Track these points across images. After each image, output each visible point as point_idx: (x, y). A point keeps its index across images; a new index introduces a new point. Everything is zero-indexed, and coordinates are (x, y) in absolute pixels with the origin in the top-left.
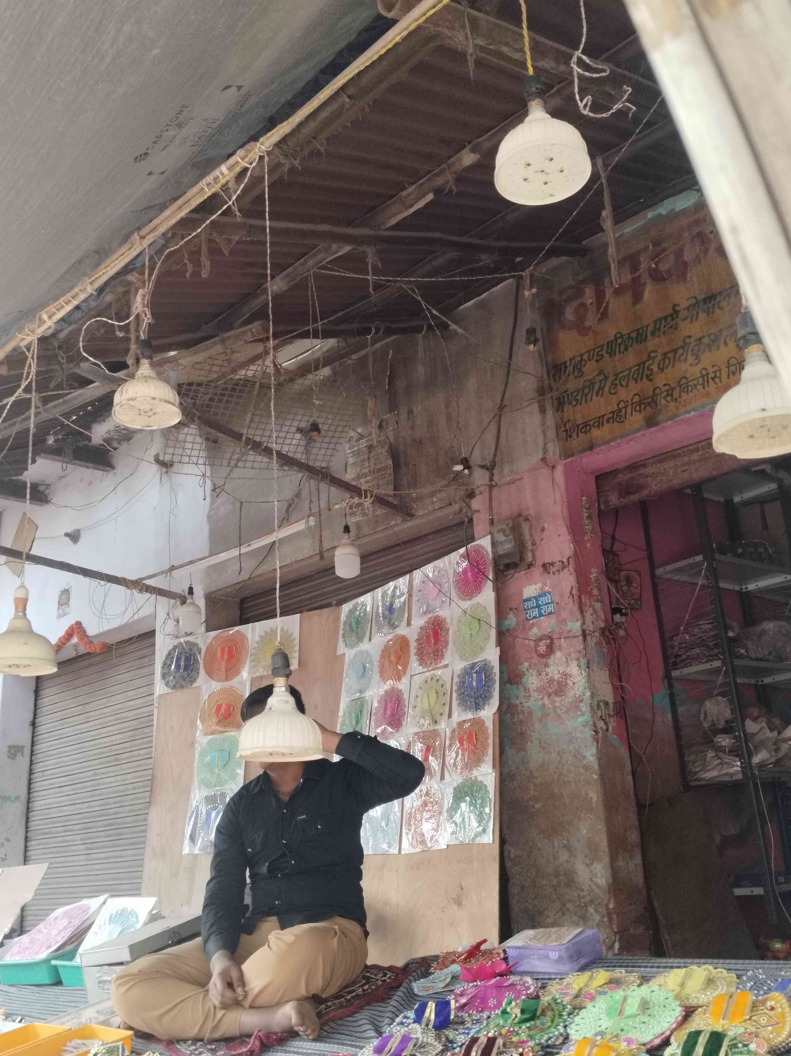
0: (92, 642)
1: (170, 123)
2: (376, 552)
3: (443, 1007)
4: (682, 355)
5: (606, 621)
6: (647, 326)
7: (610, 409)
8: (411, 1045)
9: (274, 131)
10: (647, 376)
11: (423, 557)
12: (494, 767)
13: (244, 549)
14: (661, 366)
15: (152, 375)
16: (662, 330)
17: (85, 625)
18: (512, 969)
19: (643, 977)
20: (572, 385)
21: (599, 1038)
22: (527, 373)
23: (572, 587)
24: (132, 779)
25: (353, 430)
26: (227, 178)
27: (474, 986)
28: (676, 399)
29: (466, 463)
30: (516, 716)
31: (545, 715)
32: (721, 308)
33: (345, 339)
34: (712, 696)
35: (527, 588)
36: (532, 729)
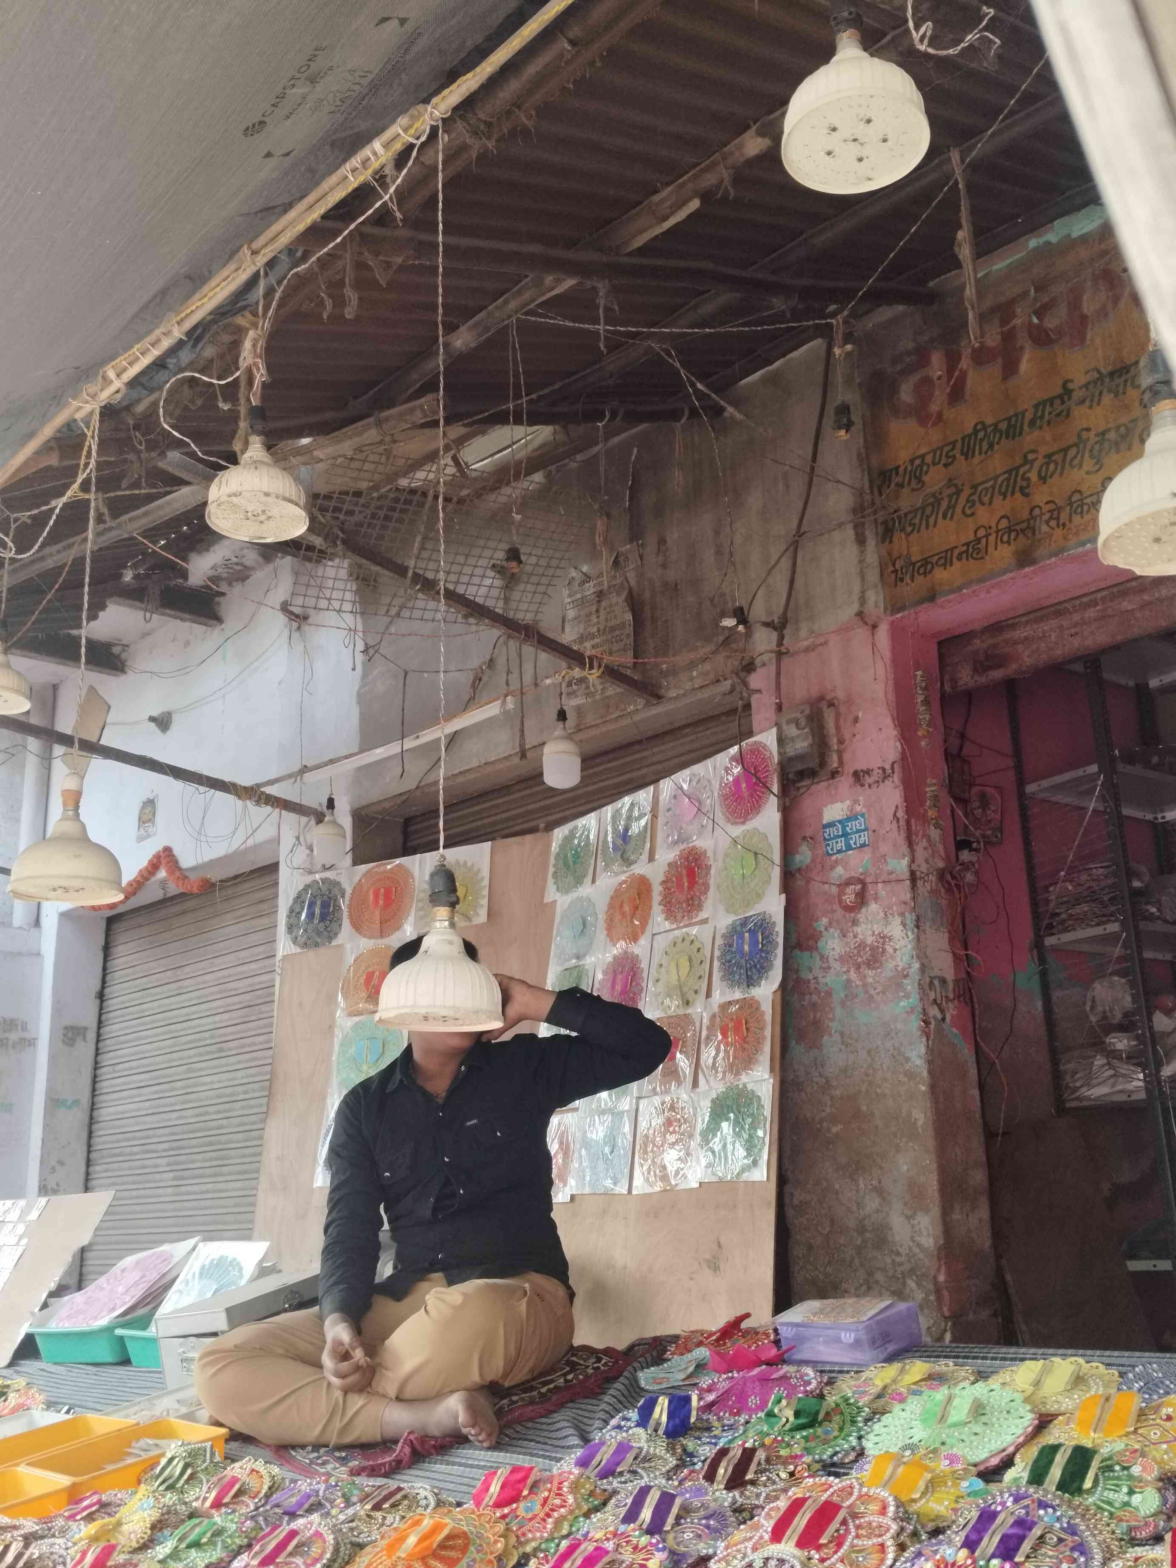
0: (186, 877)
1: (298, 75)
2: (606, 753)
3: (679, 1404)
4: (1075, 457)
5: (947, 859)
6: (1024, 413)
7: (964, 540)
8: (630, 1457)
9: (453, 87)
10: (1022, 489)
11: (676, 761)
12: (772, 1070)
13: (410, 743)
14: (1043, 474)
15: (265, 460)
16: (1047, 417)
17: (176, 852)
18: (786, 1356)
19: (979, 1372)
20: (907, 501)
21: (908, 1453)
22: (838, 482)
23: (897, 807)
24: (242, 1078)
25: (576, 568)
26: (382, 160)
27: (728, 1378)
28: (1064, 525)
29: (741, 615)
30: (807, 997)
31: (851, 996)
32: (1136, 386)
33: (564, 427)
34: (1104, 976)
35: (829, 807)
36: (831, 1016)
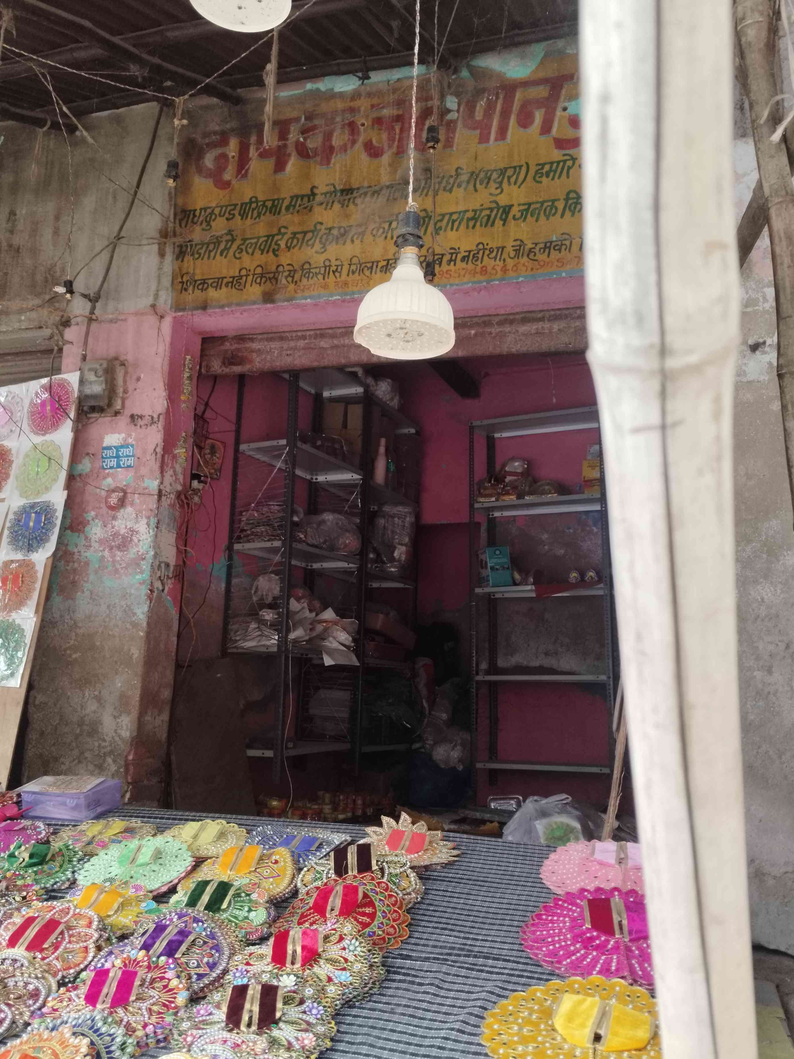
4: (311, 239)
5: (184, 485)
6: (283, 199)
7: (231, 274)
10: (274, 251)
12: (37, 612)
14: (289, 245)
16: (297, 208)
18: (24, 813)
19: (158, 828)
20: (198, 236)
21: (108, 884)
22: (154, 209)
23: (157, 445)
28: (296, 282)
29: (69, 287)
30: (71, 564)
31: (103, 567)
32: (356, 205)
34: (266, 573)
35: (109, 435)
36: (86, 579)
